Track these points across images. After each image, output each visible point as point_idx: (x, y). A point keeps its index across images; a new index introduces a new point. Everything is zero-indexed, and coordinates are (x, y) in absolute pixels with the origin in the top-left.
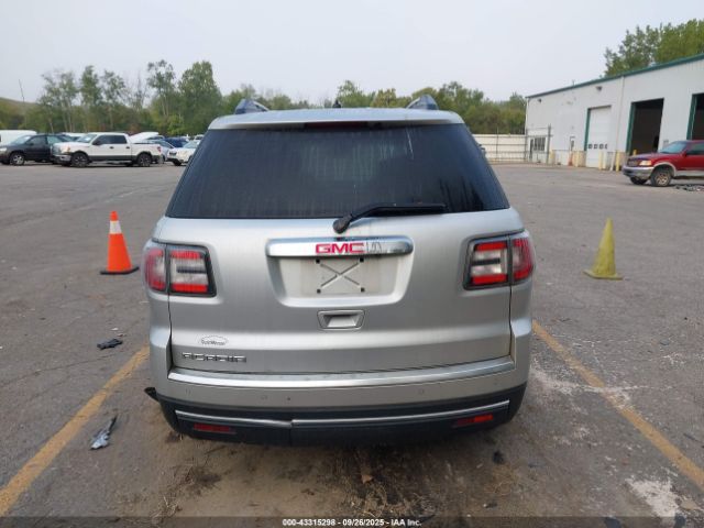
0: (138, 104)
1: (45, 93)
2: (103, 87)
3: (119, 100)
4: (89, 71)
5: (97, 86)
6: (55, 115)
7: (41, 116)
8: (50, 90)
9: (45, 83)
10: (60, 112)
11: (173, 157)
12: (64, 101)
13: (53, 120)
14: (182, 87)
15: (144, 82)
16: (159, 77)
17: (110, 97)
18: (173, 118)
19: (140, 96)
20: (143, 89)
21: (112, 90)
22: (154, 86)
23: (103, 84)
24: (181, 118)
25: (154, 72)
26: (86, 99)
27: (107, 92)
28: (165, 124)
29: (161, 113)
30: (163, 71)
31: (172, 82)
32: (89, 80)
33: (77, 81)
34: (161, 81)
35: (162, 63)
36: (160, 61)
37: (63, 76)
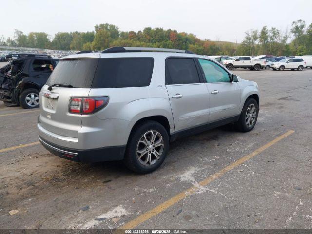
0: (284, 41)
1: (245, 39)
2: (269, 35)
3: (276, 40)
4: (264, 28)
5: (267, 34)
6: (247, 48)
7: (242, 49)
8: (247, 38)
9: (246, 35)
10: (249, 47)
11: (272, 66)
12: (252, 42)
13: (246, 51)
14: (308, 31)
15: (289, 31)
16: (297, 28)
17: (272, 39)
18: (301, 47)
19: (286, 38)
20: (288, 34)
21: (273, 36)
22: (293, 32)
23: (270, 34)
24: (305, 47)
25: (294, 26)
26: (261, 41)
27: (271, 37)
28: (295, 50)
29: (295, 45)
30: (299, 25)
31: (303, 29)
32: (264, 33)
33: (259, 34)
34: (297, 30)
35: (300, 21)
36: (299, 20)
37: (253, 32)
